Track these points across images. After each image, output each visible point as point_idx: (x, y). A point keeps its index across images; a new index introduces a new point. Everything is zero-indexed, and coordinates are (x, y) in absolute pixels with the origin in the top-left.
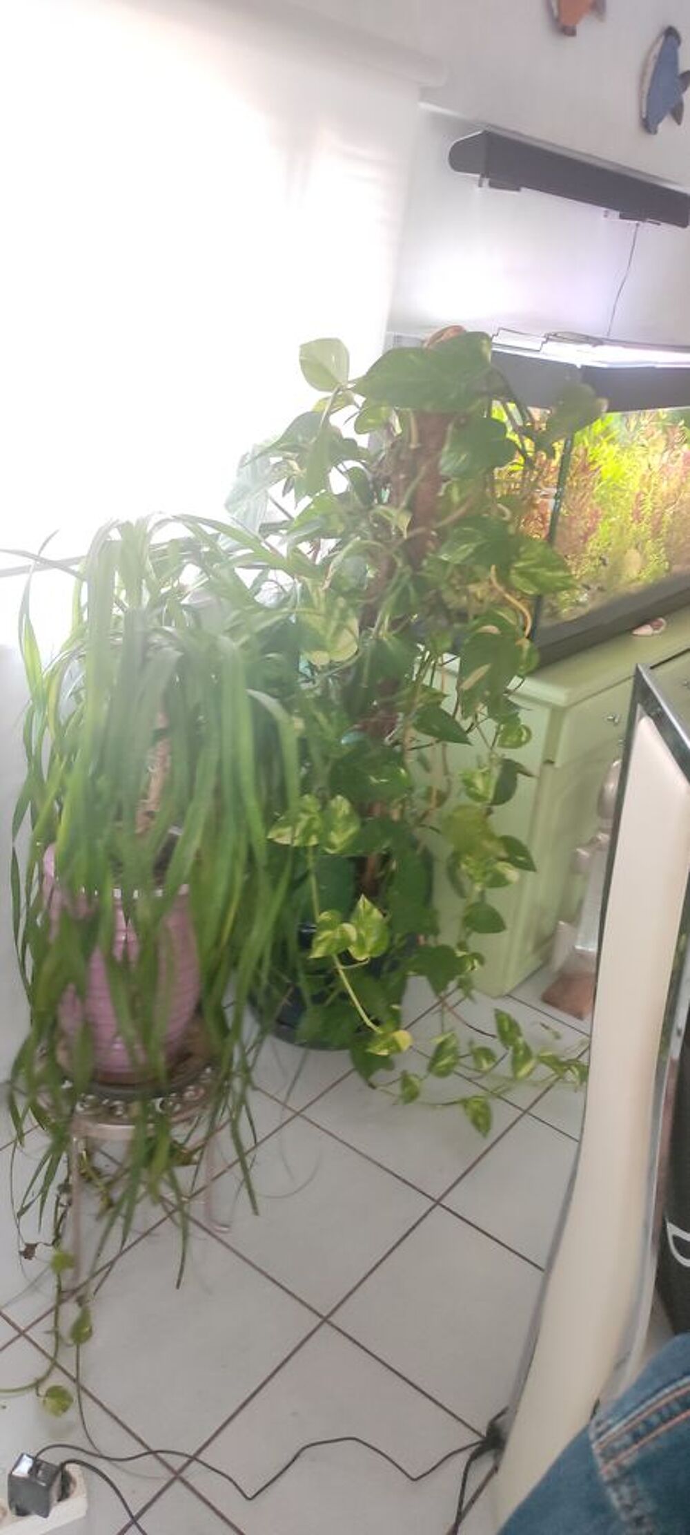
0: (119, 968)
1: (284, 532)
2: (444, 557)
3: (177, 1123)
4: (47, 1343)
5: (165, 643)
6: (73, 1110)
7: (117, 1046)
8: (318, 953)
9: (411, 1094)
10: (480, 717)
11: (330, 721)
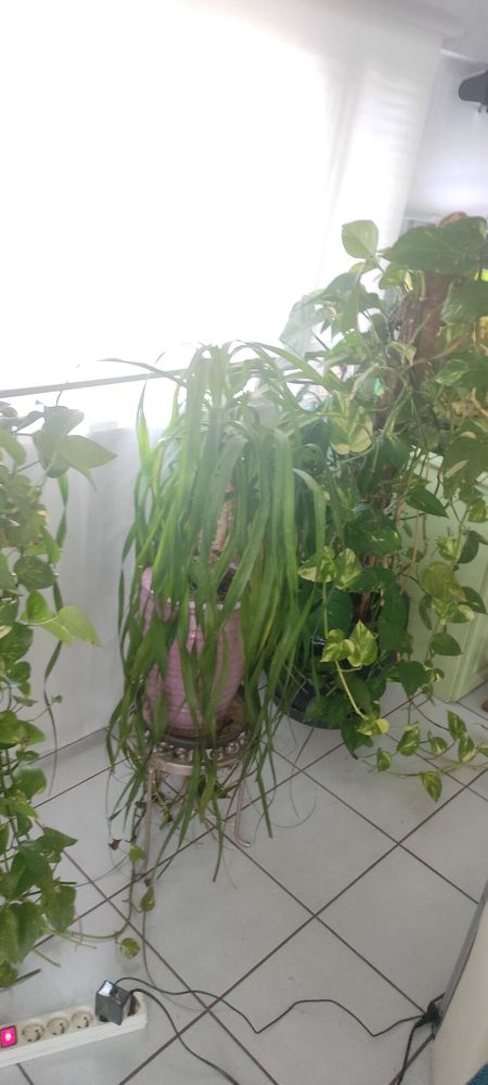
0: (189, 657)
1: (321, 359)
2: (439, 381)
3: (220, 767)
4: (124, 908)
5: (235, 432)
6: (151, 752)
7: (183, 710)
8: (326, 659)
9: (384, 766)
10: (454, 499)
11: (346, 494)
